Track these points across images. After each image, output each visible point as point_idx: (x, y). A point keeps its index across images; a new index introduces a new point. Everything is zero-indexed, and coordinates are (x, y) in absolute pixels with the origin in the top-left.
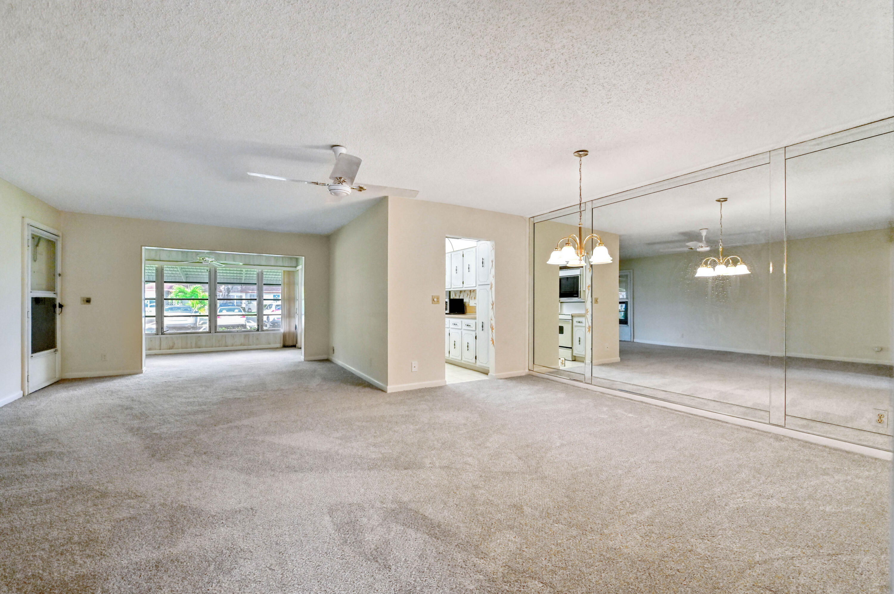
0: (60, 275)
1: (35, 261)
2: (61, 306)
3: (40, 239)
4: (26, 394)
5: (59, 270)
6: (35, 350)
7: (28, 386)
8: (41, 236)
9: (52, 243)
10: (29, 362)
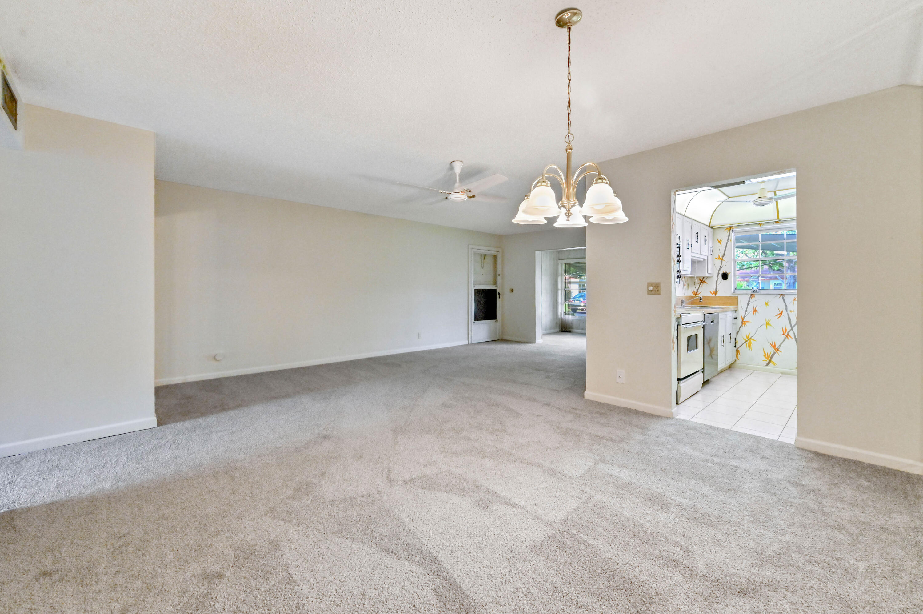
0: (499, 275)
1: (483, 268)
2: (499, 294)
3: (486, 255)
4: (471, 343)
5: (499, 271)
6: (476, 319)
7: (472, 339)
9: (495, 257)
10: (473, 326)
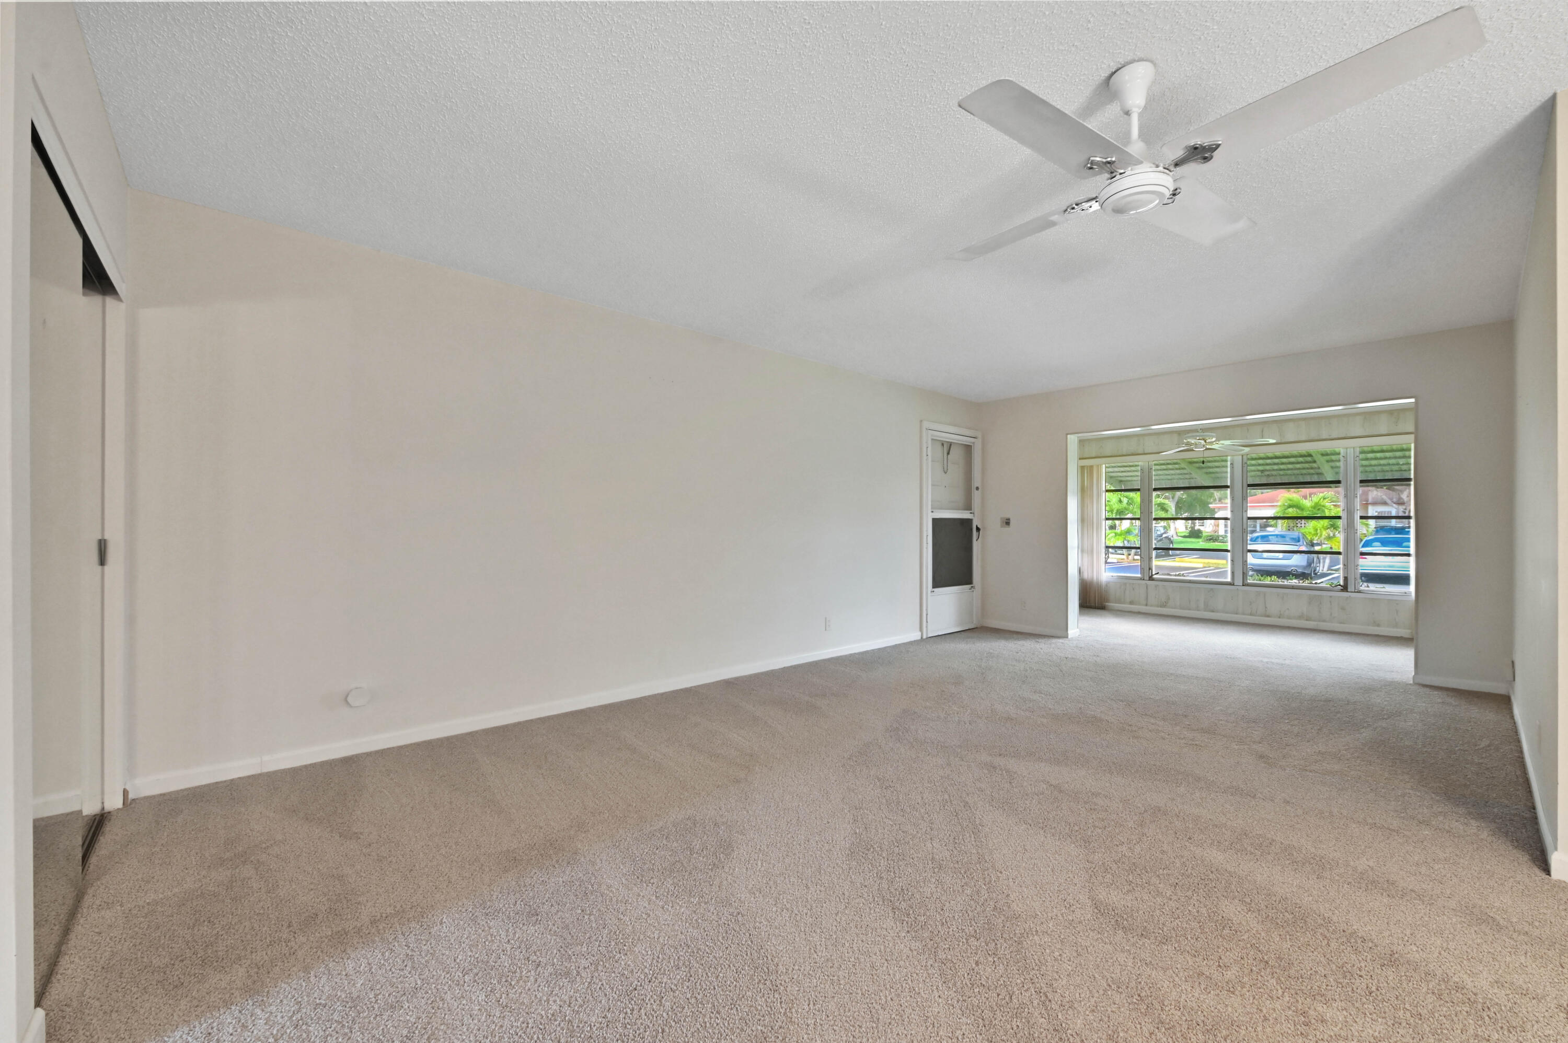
0: (977, 488)
1: (946, 473)
2: (978, 529)
3: (950, 444)
4: (924, 637)
5: (977, 482)
6: (937, 583)
7: (927, 627)
8: (951, 441)
9: (968, 449)
10: (929, 598)
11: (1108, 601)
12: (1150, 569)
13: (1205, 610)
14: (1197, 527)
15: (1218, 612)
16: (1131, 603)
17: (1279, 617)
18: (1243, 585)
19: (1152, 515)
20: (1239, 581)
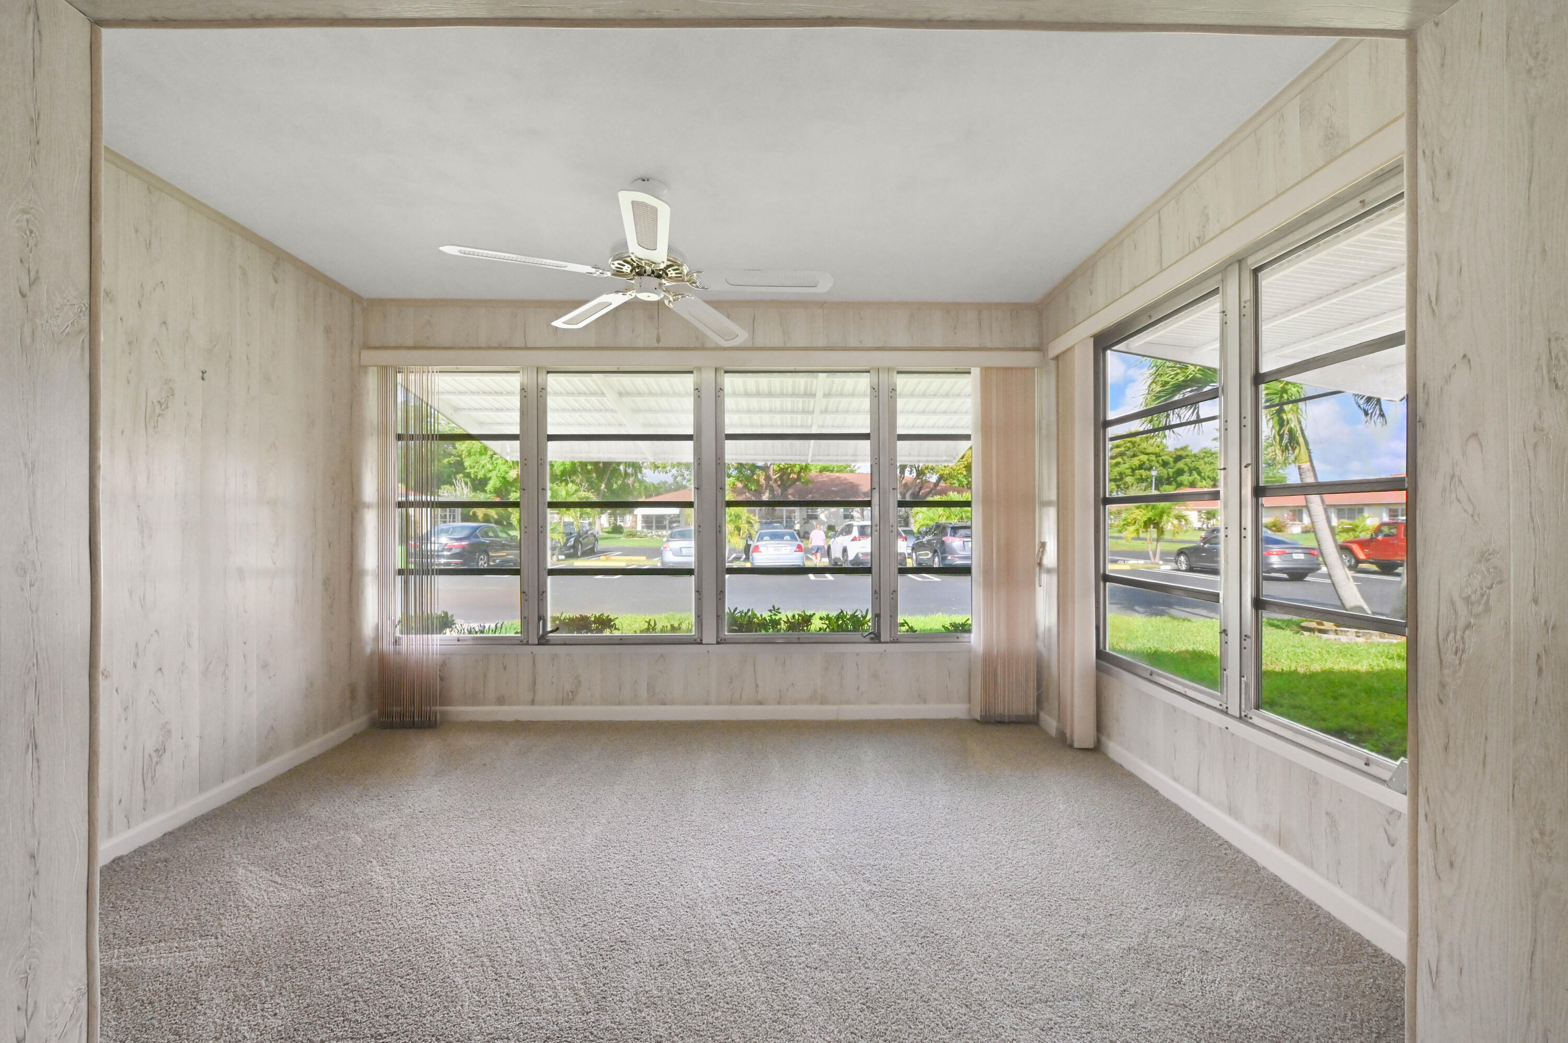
11: (445, 700)
12: (542, 618)
13: (650, 702)
14: (618, 523)
15: (672, 703)
16: (501, 701)
17: (779, 703)
18: (718, 643)
19: (545, 496)
20: (709, 636)
